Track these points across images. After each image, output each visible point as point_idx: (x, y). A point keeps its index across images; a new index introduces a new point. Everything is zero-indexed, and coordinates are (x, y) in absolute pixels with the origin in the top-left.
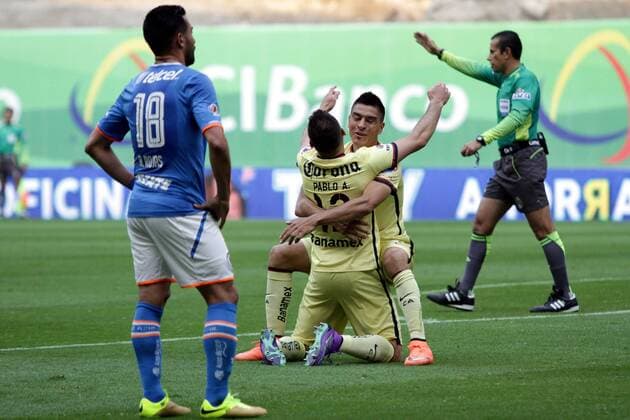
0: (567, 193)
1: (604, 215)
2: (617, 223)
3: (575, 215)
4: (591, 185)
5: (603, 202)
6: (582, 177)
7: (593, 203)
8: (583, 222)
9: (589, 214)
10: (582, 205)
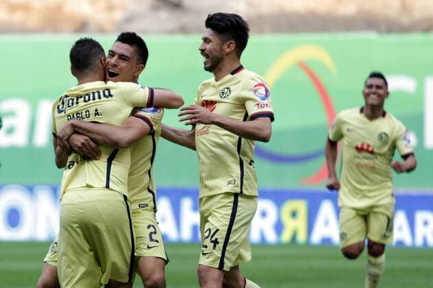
0: (264, 214)
1: (302, 237)
2: (316, 247)
3: (271, 237)
4: (289, 206)
5: (300, 224)
6: (279, 197)
7: (290, 225)
8: (279, 245)
9: (286, 237)
10: (279, 227)
